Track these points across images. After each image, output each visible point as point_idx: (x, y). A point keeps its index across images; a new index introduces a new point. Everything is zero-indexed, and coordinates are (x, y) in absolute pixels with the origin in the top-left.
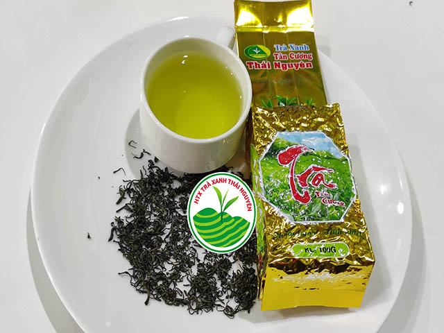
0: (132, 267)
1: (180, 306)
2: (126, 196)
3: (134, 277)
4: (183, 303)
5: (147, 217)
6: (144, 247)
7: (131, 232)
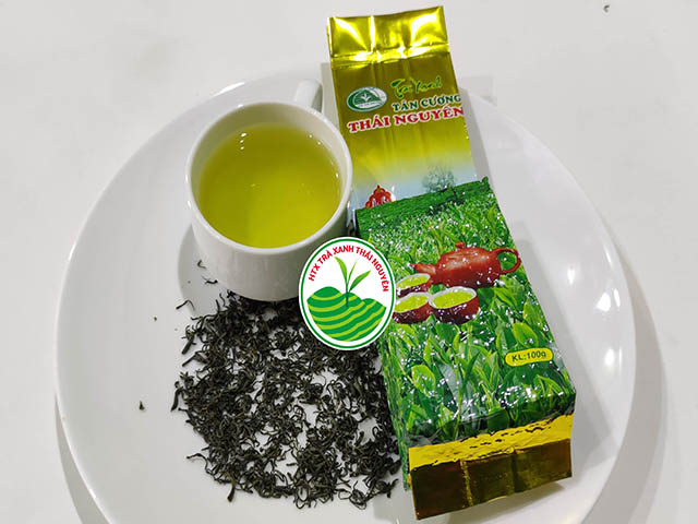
0: (207, 446)
1: (283, 497)
2: (196, 340)
3: (212, 460)
4: (286, 492)
5: (227, 368)
6: (225, 413)
7: (204, 392)
